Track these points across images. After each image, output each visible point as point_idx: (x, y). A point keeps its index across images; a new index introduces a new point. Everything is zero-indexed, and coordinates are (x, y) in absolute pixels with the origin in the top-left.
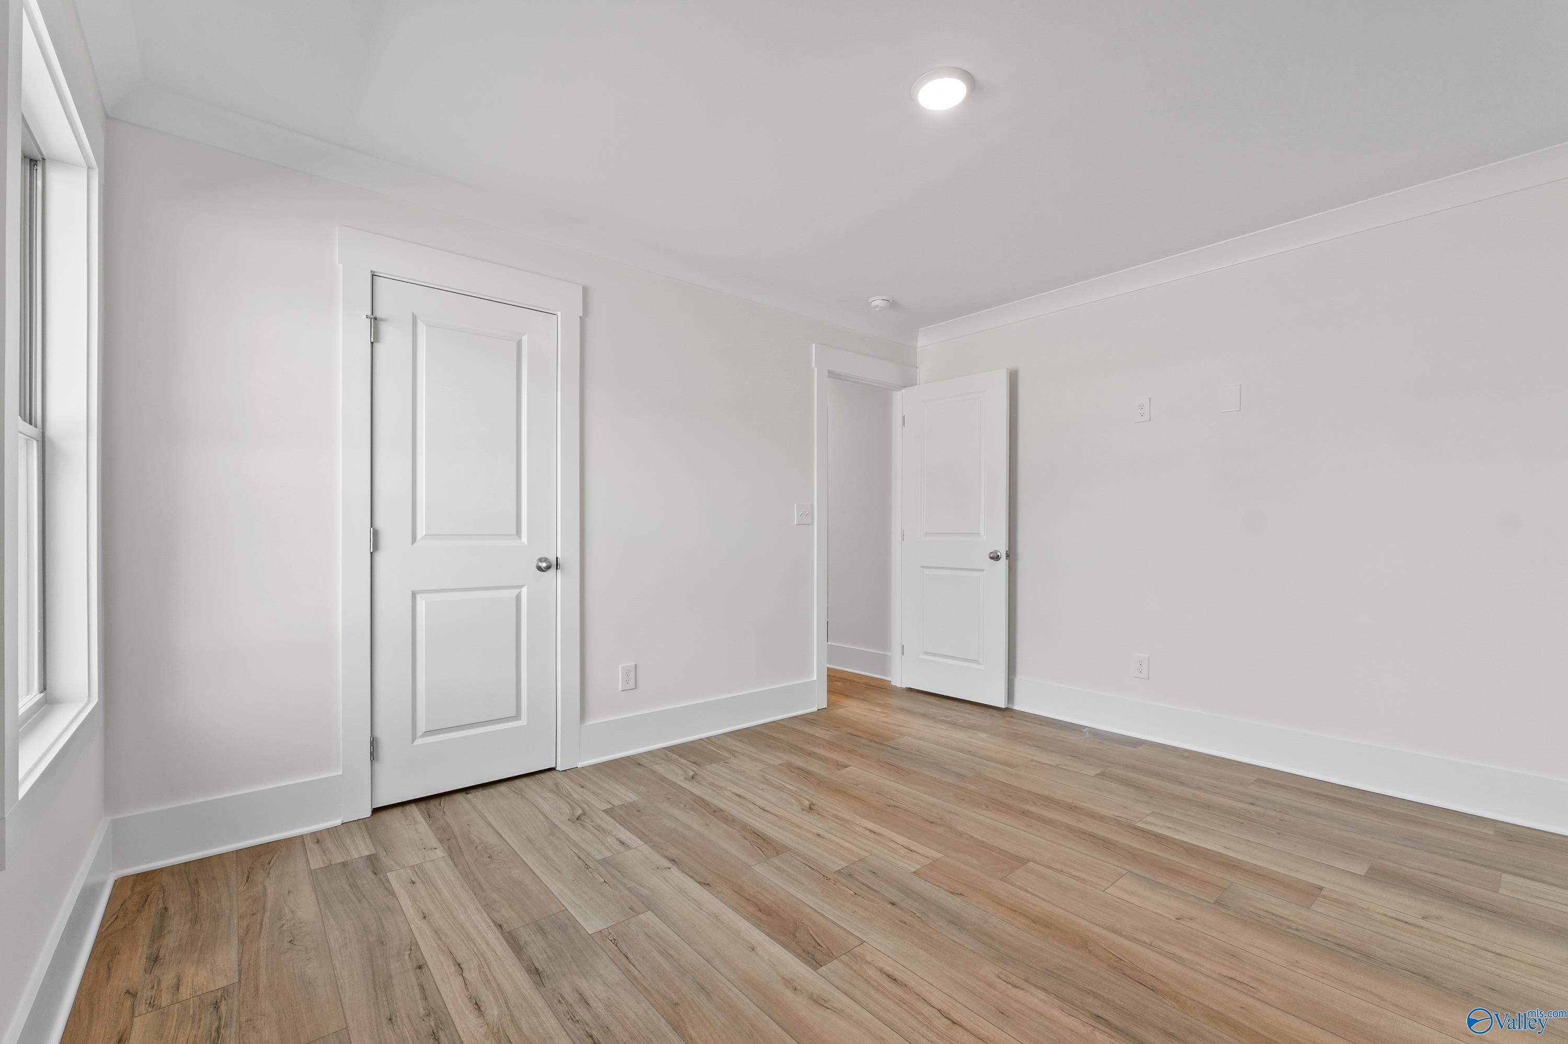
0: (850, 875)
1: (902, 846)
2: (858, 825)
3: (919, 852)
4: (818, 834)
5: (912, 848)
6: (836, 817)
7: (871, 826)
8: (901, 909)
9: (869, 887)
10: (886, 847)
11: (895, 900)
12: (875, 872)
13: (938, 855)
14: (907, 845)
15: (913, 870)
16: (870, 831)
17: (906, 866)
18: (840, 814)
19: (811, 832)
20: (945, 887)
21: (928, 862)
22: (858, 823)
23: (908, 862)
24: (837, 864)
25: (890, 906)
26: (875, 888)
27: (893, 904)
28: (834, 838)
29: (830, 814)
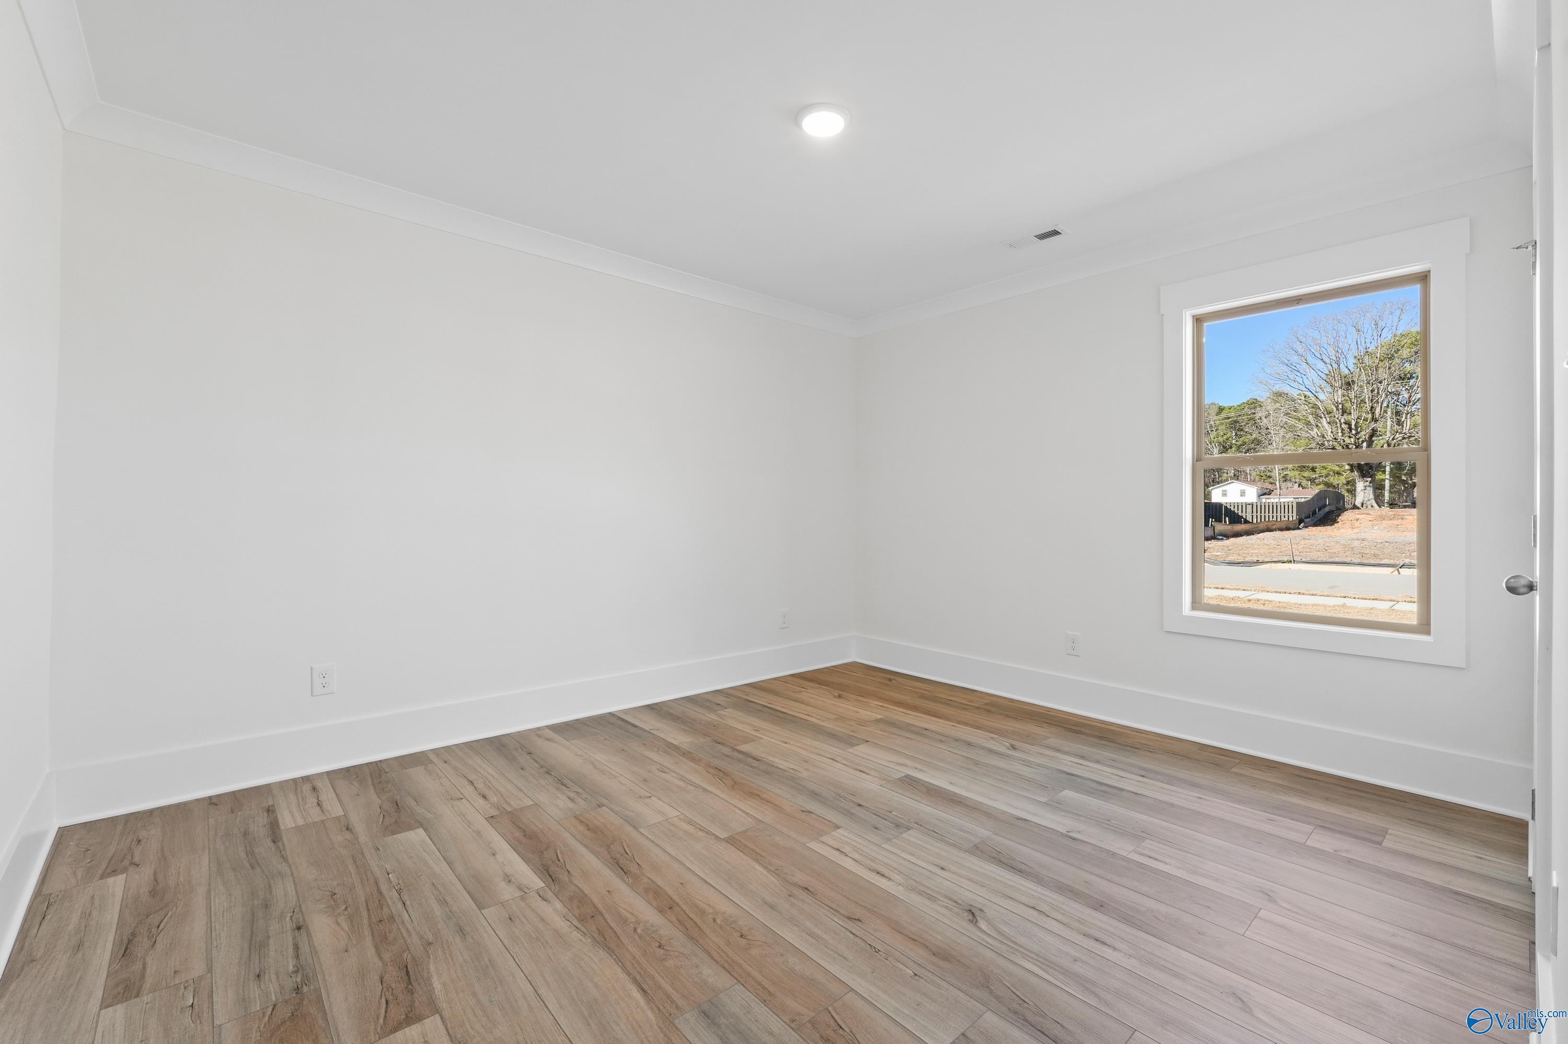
0: (898, 826)
1: (847, 856)
2: (900, 884)
3: (830, 848)
4: (944, 870)
5: (837, 853)
6: (931, 898)
7: (882, 883)
8: (853, 802)
9: (880, 817)
10: (865, 854)
11: (858, 808)
12: (875, 829)
13: (813, 845)
14: (843, 857)
15: (839, 831)
16: (883, 875)
17: (846, 834)
18: (928, 903)
19: (953, 873)
20: (815, 816)
21: (824, 839)
22: (900, 888)
23: (843, 838)
24: (912, 836)
25: (862, 804)
26: (874, 816)
27: (860, 805)
28: (924, 864)
29: (941, 903)
